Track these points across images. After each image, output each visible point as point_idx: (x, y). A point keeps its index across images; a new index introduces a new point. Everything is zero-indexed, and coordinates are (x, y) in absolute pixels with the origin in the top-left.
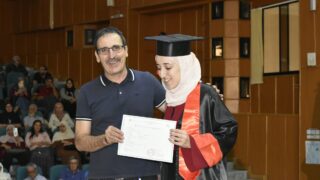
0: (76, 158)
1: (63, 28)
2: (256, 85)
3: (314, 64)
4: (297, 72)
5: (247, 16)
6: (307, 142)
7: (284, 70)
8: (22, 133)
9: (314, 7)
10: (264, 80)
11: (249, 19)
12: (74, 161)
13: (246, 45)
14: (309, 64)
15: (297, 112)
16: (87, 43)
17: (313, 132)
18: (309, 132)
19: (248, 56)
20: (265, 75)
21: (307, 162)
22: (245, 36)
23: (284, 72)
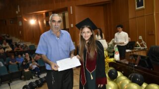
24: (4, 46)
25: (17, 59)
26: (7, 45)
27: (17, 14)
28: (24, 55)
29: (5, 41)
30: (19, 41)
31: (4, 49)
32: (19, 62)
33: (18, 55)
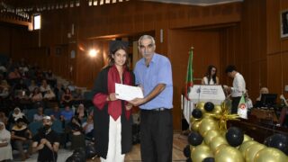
1: (45, 47)
8: (28, 93)
9: (162, 41)
24: (43, 89)
25: (63, 112)
26: (49, 88)
27: (69, 39)
28: (74, 108)
29: (45, 81)
30: (68, 83)
31: (43, 94)
32: (66, 119)
33: (65, 107)
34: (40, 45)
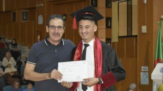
0: (18, 82)
1: (10, 11)
2: (115, 42)
3: (145, 32)
4: (136, 36)
5: (110, 6)
6: (141, 73)
7: (130, 34)
9: (145, 2)
10: (119, 40)
11: (111, 7)
12: (17, 83)
13: (109, 21)
14: (143, 32)
15: (136, 57)
16: (23, 20)
17: (145, 68)
18: (142, 67)
19: (110, 27)
20: (119, 37)
21: (142, 83)
22: (109, 16)
23: (130, 36)
34: (4, 9)
